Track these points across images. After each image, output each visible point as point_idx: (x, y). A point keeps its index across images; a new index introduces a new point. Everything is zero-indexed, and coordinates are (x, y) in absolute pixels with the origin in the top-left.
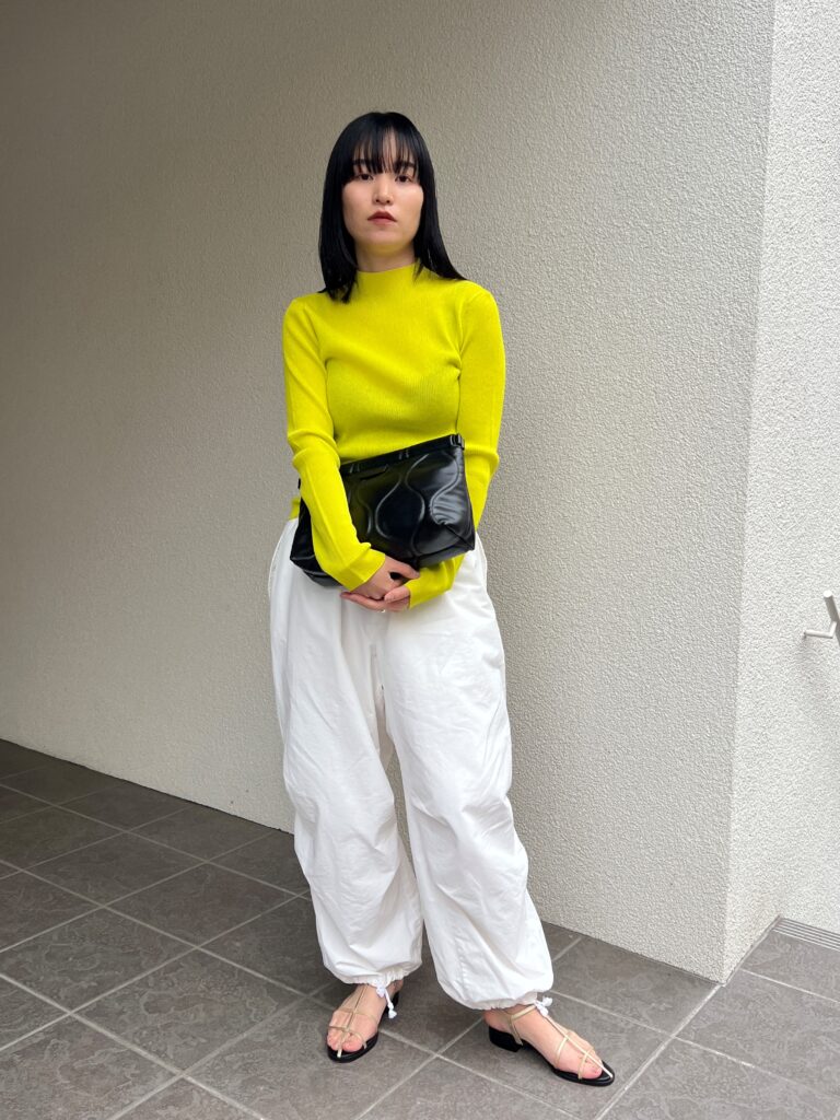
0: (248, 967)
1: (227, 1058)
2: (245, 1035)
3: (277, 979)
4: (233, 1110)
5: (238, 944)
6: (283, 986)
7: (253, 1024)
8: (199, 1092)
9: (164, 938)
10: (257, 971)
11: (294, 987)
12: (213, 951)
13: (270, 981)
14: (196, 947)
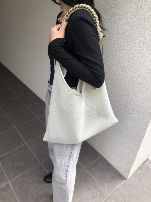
0: (33, 151)
1: (19, 179)
2: (25, 172)
3: (37, 156)
4: (14, 196)
5: (34, 144)
6: (37, 158)
7: (28, 169)
8: (10, 189)
9: (22, 139)
10: (34, 153)
11: (39, 159)
12: (29, 145)
13: (36, 157)
14: (26, 143)
